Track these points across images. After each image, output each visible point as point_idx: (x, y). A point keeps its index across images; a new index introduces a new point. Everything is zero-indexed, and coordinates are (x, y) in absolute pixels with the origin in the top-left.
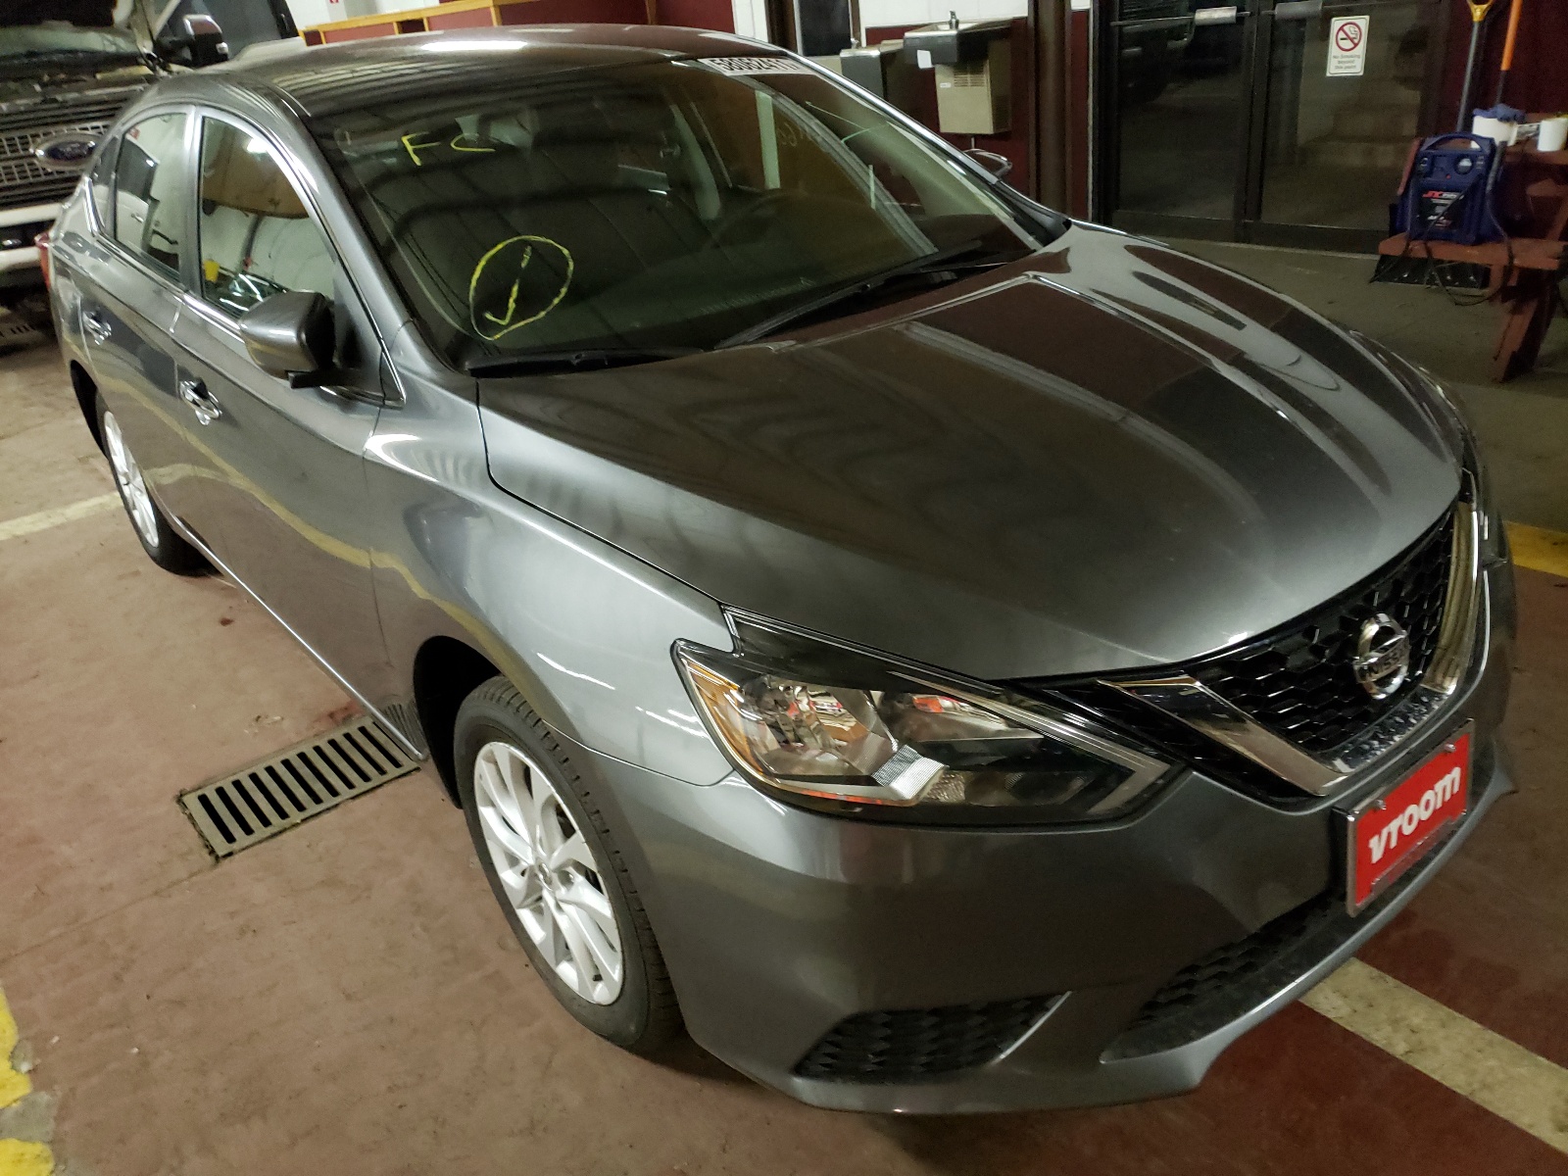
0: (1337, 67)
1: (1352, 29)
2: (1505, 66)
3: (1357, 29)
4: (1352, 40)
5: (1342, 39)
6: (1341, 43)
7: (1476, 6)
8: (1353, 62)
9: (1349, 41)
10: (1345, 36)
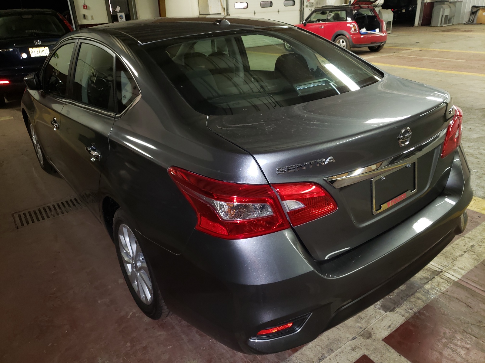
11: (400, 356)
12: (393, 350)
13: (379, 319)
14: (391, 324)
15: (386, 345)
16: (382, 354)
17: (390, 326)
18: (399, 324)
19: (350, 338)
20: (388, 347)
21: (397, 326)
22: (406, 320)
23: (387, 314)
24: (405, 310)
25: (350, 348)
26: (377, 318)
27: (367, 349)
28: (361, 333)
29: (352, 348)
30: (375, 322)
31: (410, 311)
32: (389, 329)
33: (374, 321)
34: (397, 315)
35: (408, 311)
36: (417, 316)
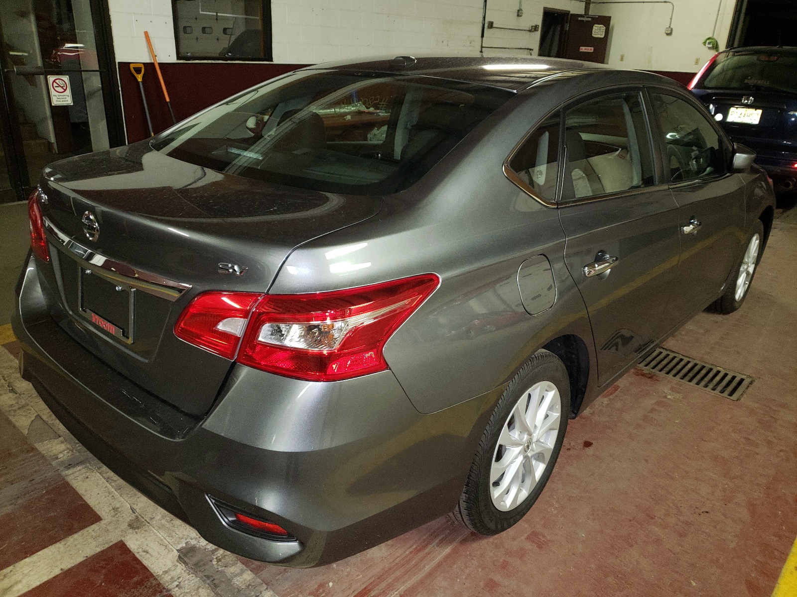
0: (57, 101)
1: (61, 82)
2: (168, 100)
3: (63, 82)
4: (62, 87)
5: (56, 87)
6: (57, 89)
7: (138, 75)
8: (66, 98)
9: (60, 88)
10: (57, 86)
11: (87, 557)
12: (98, 550)
13: (164, 540)
14: (151, 553)
15: (111, 544)
16: (95, 538)
17: (147, 552)
18: (150, 565)
19: (135, 507)
20: (107, 546)
21: (144, 561)
22: (155, 575)
23: (173, 551)
24: (180, 577)
25: (118, 505)
26: (167, 538)
27: (110, 523)
28: (142, 518)
29: (118, 508)
30: (160, 536)
31: (176, 583)
32: (140, 550)
33: (163, 534)
34: (170, 565)
35: (176, 581)
36: (161, 592)
